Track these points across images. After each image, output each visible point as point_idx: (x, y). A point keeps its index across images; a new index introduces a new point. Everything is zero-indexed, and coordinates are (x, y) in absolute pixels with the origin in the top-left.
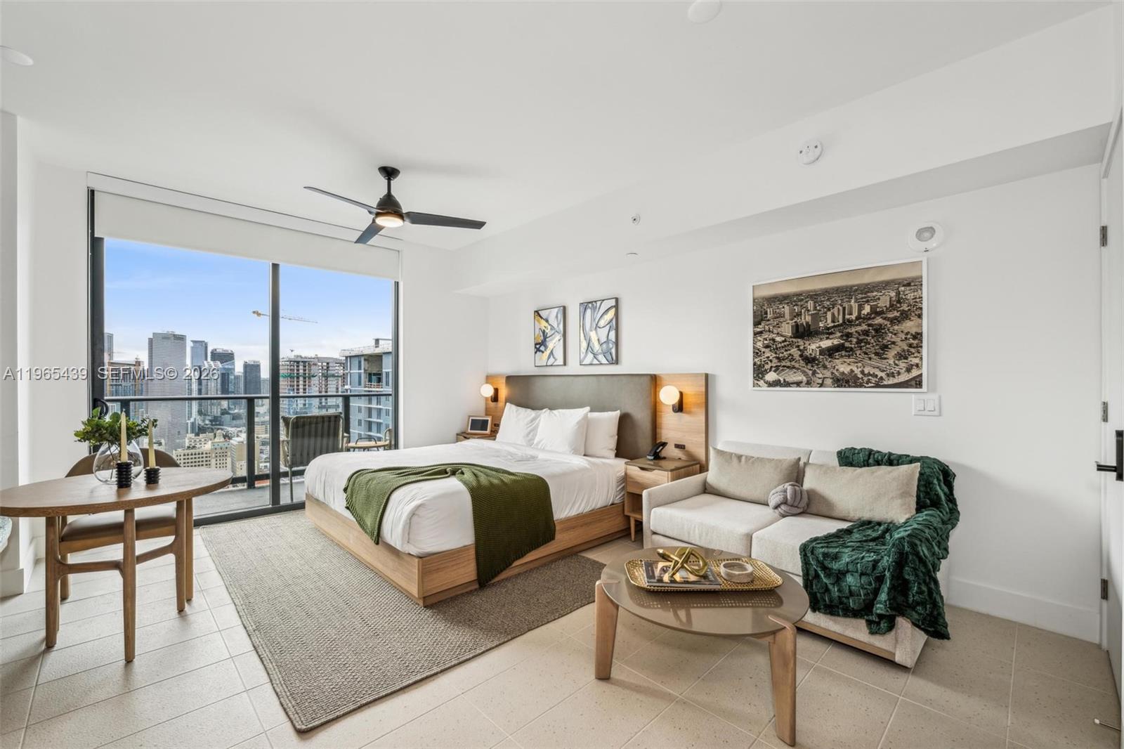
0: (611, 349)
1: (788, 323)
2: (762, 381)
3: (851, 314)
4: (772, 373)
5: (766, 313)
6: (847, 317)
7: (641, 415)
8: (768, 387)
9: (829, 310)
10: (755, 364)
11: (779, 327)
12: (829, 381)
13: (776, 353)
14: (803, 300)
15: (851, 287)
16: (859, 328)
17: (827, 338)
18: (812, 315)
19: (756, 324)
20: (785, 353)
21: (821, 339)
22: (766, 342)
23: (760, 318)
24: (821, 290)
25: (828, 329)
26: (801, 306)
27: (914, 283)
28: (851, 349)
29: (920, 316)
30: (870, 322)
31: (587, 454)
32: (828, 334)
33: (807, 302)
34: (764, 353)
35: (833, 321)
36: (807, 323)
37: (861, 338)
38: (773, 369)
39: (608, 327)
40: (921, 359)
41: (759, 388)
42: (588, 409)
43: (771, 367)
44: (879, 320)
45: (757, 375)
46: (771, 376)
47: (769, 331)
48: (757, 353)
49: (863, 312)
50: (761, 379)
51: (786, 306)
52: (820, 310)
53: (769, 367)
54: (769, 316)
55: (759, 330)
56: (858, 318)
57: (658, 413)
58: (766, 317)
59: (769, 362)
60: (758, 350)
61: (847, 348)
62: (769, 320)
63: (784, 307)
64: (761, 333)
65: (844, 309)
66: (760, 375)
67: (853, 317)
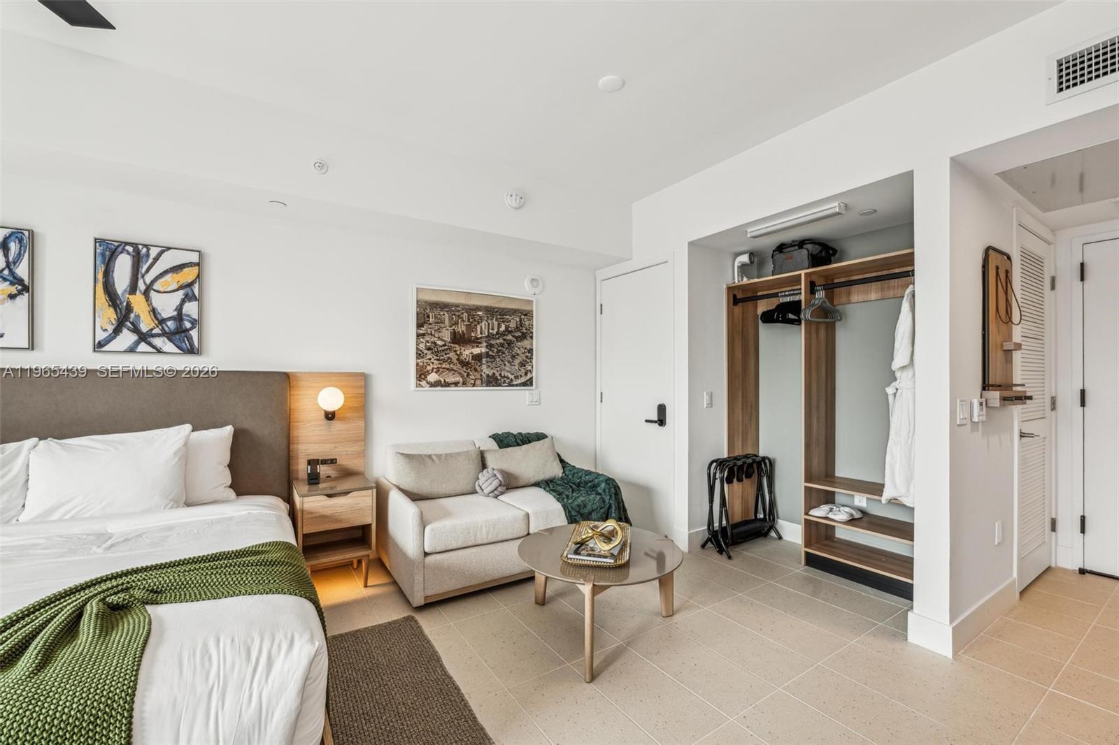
0: (188, 330)
1: (448, 330)
2: (424, 382)
3: (493, 329)
4: (433, 374)
5: (428, 317)
6: (491, 331)
7: (264, 429)
8: (430, 387)
9: (479, 323)
10: (417, 364)
11: (440, 332)
12: (478, 382)
13: (437, 356)
14: (459, 311)
15: (494, 308)
16: (498, 341)
17: (477, 346)
18: (467, 325)
19: (419, 326)
20: (445, 356)
21: (473, 347)
22: (428, 344)
23: (423, 320)
24: (474, 306)
25: (478, 339)
26: (459, 316)
27: (528, 314)
28: (493, 357)
29: (532, 338)
30: (505, 337)
31: (188, 502)
32: (477, 343)
33: (463, 313)
34: (426, 354)
35: (481, 333)
36: (463, 332)
37: (500, 348)
38: (435, 370)
39: (181, 294)
40: (532, 367)
41: (422, 389)
42: (188, 427)
43: (433, 368)
44: (509, 337)
45: (420, 376)
46: (433, 377)
47: (431, 334)
48: (420, 354)
49: (501, 329)
50: (424, 379)
51: (446, 314)
52: (472, 323)
53: (431, 368)
54: (431, 320)
55: (421, 332)
56: (497, 333)
57: (291, 424)
58: (429, 321)
59: (431, 364)
60: (421, 351)
61: (491, 355)
62: (431, 324)
63: (444, 314)
64: (423, 335)
65: (489, 324)
66: (423, 376)
67: (495, 332)
